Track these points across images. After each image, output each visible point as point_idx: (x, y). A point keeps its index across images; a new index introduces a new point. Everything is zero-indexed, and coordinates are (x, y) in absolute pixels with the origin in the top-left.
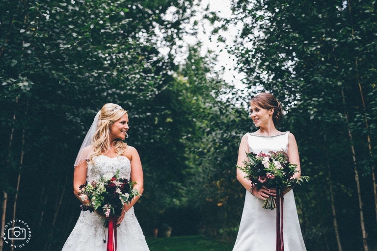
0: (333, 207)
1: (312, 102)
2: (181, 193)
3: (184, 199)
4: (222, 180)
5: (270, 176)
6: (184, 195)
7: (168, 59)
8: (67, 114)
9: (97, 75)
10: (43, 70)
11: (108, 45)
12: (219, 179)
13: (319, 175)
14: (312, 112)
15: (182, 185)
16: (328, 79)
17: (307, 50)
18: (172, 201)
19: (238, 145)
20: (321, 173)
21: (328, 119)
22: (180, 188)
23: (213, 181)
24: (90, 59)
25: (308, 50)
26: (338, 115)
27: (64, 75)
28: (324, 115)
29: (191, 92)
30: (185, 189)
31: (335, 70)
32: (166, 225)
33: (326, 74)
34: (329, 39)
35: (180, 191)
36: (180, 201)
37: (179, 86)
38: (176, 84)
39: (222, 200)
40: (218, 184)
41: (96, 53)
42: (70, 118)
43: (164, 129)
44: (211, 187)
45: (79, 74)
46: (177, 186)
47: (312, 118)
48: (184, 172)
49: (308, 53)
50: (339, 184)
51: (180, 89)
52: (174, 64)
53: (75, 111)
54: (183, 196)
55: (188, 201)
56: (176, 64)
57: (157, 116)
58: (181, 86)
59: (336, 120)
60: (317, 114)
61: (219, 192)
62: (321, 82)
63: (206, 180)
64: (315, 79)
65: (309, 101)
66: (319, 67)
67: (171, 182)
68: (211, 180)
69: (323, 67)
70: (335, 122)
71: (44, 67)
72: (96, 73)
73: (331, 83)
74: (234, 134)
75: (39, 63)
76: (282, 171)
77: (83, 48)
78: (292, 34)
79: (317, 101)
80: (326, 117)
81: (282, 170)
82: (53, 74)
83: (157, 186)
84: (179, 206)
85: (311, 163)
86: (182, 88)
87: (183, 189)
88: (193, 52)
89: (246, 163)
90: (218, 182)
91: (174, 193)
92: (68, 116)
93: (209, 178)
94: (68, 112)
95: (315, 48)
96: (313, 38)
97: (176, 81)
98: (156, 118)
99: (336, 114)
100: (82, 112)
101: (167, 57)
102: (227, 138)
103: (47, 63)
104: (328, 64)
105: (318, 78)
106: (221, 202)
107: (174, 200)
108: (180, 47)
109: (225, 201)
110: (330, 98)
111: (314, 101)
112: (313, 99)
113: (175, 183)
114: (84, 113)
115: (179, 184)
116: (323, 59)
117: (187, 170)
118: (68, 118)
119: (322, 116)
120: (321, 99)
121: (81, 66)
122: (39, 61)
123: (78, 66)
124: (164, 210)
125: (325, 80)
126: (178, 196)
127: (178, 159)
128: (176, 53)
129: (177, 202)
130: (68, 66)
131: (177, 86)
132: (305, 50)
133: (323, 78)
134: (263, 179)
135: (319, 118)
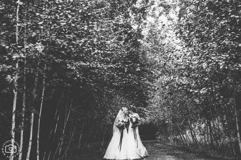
1: (222, 57)
3: (148, 118)
9: (84, 41)
10: (52, 39)
14: (221, 64)
15: (147, 110)
16: (232, 42)
17: (218, 24)
22: (145, 111)
24: (80, 31)
27: (64, 41)
28: (229, 66)
31: (237, 37)
33: (231, 39)
34: (233, 16)
35: (145, 113)
43: (132, 76)
45: (73, 41)
46: (143, 110)
47: (221, 67)
54: (147, 116)
56: (143, 34)
57: (126, 67)
59: (237, 68)
60: (225, 65)
62: (228, 44)
64: (224, 42)
65: (219, 57)
66: (227, 35)
70: (237, 70)
71: (52, 37)
73: (234, 45)
75: (48, 34)
77: (75, 25)
78: (209, 13)
79: (225, 56)
80: (231, 67)
82: (58, 41)
87: (147, 112)
91: (142, 114)
95: (224, 22)
96: (223, 15)
99: (238, 65)
100: (77, 64)
103: (54, 34)
104: (232, 33)
105: (226, 42)
108: (145, 24)
110: (234, 55)
113: (142, 108)
115: (145, 109)
116: (229, 29)
118: (68, 67)
120: (228, 55)
123: (73, 36)
126: (144, 116)
130: (67, 36)
133: (229, 42)
135: (226, 67)
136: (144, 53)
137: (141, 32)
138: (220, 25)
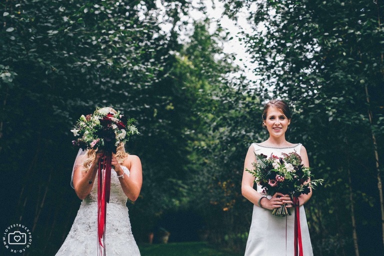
0: (353, 217)
1: (332, 101)
2: (181, 192)
3: (185, 200)
4: (228, 181)
5: (279, 178)
6: (185, 194)
7: (170, 37)
8: (54, 106)
9: (89, 65)
10: (28, 57)
11: (103, 31)
12: (226, 180)
13: (337, 182)
14: (331, 113)
15: (183, 183)
16: (350, 76)
17: (327, 43)
18: (170, 201)
19: (247, 145)
20: (339, 180)
21: (349, 121)
22: (180, 186)
23: (218, 181)
24: (82, 46)
25: (329, 43)
26: (360, 116)
27: (51, 64)
28: (344, 117)
29: (196, 76)
30: (186, 187)
31: (357, 66)
32: (163, 229)
33: (347, 69)
34: (352, 31)
35: (181, 189)
36: (180, 201)
37: (183, 68)
38: (179, 66)
39: (228, 204)
40: (224, 185)
41: (89, 41)
42: (57, 112)
43: (163, 122)
44: (216, 189)
45: (69, 63)
46: (177, 184)
47: (331, 119)
48: (186, 168)
49: (329, 47)
50: (359, 192)
51: (183, 72)
52: (177, 42)
53: (63, 102)
54: (183, 196)
55: (189, 202)
56: (180, 42)
57: (156, 107)
58: (185, 68)
59: (357, 122)
60: (336, 115)
61: (225, 195)
62: (342, 78)
63: (210, 181)
64: (336, 75)
65: (327, 100)
66: (341, 61)
67: (171, 179)
68: (216, 181)
69: (345, 62)
70: (356, 124)
71: (30, 54)
72: (89, 63)
73: (353, 80)
74: (243, 132)
75: (23, 50)
76: (294, 175)
77: (74, 34)
78: (311, 24)
79: (337, 100)
80: (347, 119)
81: (293, 173)
82: (40, 62)
83: (154, 184)
84: (179, 207)
85: (329, 168)
86: (186, 71)
87: (183, 188)
88: (199, 30)
89: (255, 165)
90: (225, 183)
91: (173, 192)
92: (55, 109)
93: (214, 178)
94: (55, 105)
95: (336, 41)
96: (334, 29)
97: (179, 62)
98: (156, 110)
99: (358, 115)
100: (70, 103)
101: (169, 35)
102: (236, 136)
103: (33, 50)
104: (350, 59)
105: (339, 74)
106: (227, 206)
107: (174, 200)
108: (185, 23)
109: (232, 205)
110: (352, 98)
111: (333, 100)
112: (333, 98)
113: (174, 181)
114: (72, 104)
115: (180, 182)
116: (344, 54)
117: (189, 165)
118: (55, 111)
119: (341, 118)
120: (341, 99)
121: (71, 54)
122: (23, 48)
123: (68, 53)
124: (161, 213)
125: (346, 77)
126: (178, 195)
127: (179, 152)
128: (180, 30)
129: (177, 203)
130: (57, 52)
131: (180, 68)
132: (325, 42)
133: (344, 74)
134: (273, 183)
135: (339, 119)
136: (181, 77)
137: (177, 37)
138: (330, 45)
